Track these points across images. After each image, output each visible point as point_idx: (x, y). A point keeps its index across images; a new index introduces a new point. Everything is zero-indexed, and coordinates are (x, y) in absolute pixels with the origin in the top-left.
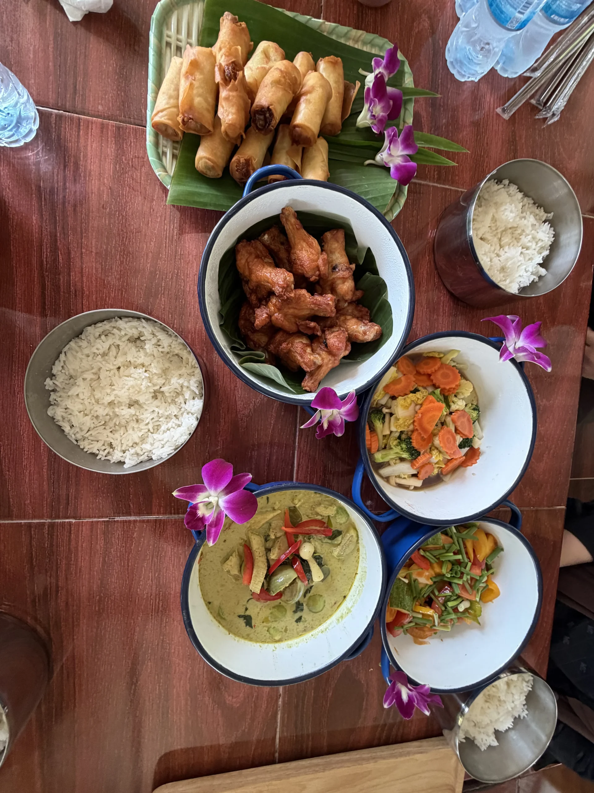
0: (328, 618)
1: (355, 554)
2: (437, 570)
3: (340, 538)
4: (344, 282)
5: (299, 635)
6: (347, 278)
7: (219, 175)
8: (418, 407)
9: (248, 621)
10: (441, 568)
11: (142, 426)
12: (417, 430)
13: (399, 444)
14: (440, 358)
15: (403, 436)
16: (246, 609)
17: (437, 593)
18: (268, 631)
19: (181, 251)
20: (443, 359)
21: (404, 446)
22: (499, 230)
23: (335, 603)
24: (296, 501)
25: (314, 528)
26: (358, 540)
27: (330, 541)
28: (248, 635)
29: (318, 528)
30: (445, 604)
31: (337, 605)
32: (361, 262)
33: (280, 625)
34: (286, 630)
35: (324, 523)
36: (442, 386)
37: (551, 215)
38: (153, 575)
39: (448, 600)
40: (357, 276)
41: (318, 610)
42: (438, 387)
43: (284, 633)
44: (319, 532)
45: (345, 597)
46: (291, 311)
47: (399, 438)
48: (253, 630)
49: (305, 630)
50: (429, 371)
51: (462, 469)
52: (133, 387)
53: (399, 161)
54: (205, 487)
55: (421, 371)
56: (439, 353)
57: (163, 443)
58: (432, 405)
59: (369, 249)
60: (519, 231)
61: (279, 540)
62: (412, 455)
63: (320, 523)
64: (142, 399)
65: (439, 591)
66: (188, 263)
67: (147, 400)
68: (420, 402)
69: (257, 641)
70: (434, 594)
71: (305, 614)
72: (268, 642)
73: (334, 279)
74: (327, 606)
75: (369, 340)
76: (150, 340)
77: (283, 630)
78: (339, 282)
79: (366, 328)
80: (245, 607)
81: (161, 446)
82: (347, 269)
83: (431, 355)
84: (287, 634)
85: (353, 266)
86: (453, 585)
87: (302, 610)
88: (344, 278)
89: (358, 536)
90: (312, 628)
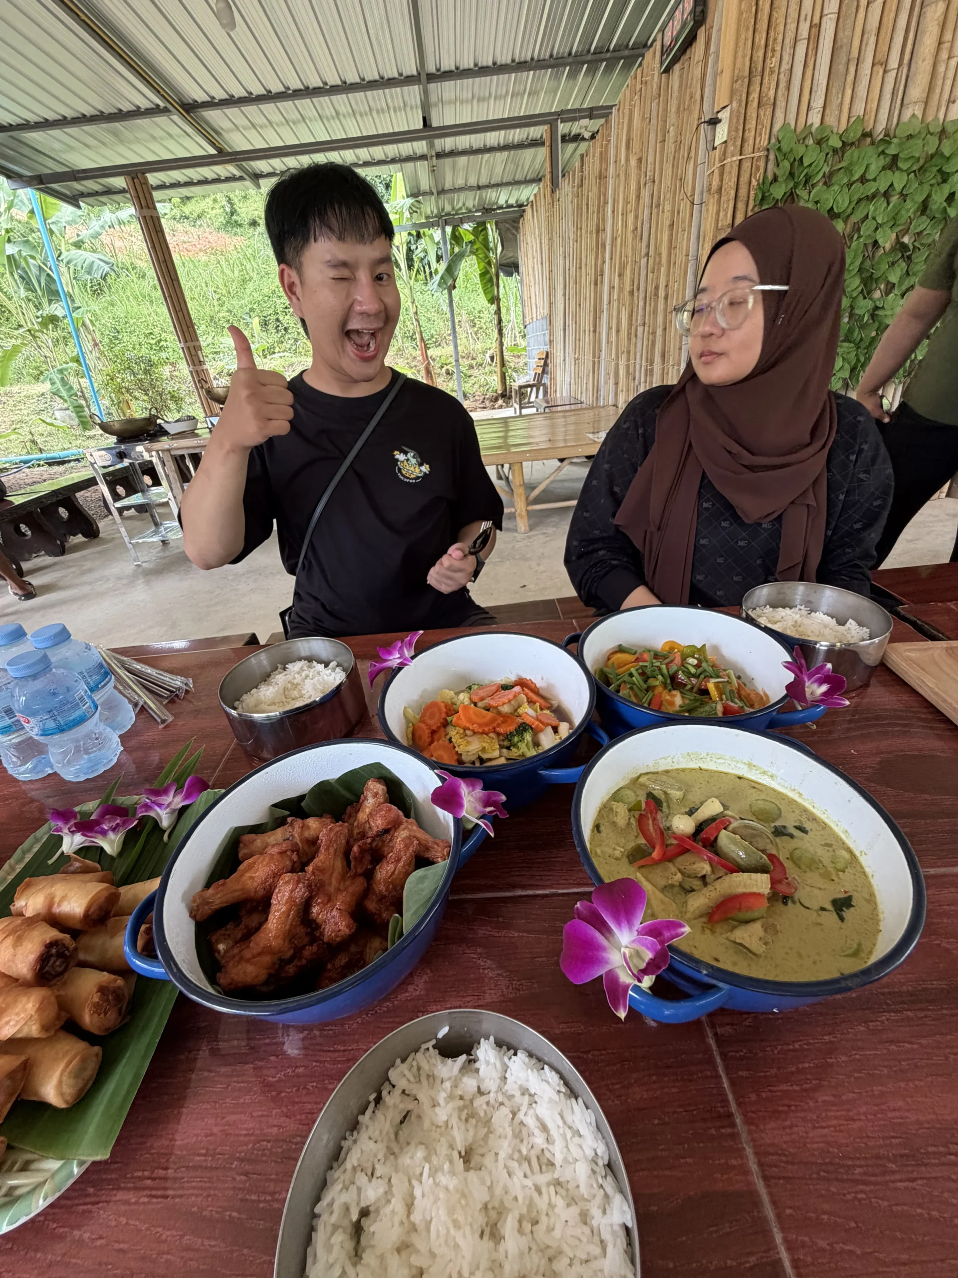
0: (779, 793)
1: (674, 774)
2: (660, 689)
3: (655, 792)
4: (309, 828)
5: (825, 826)
6: (304, 824)
7: (97, 1055)
8: (468, 732)
9: (842, 905)
10: (655, 687)
11: (542, 1203)
12: (494, 728)
13: (515, 745)
14: (413, 725)
15: (506, 743)
16: (823, 909)
17: (689, 687)
18: (844, 871)
19: (199, 1155)
20: (415, 722)
21: (516, 739)
22: (284, 700)
23: (754, 788)
24: (617, 853)
25: (651, 827)
26: (653, 773)
27: (665, 804)
28: (868, 901)
29: (650, 822)
30: (696, 676)
31: (755, 786)
32: (287, 813)
33: (824, 855)
34: (830, 845)
35: (641, 815)
36: (444, 715)
37: (280, 666)
38: (898, 1177)
39: (689, 675)
40: (303, 815)
41: (774, 806)
42: (446, 720)
43: (834, 847)
44: (654, 819)
45: (740, 778)
46: (334, 882)
47: (508, 748)
48: (855, 894)
49: (814, 819)
50: (427, 732)
51: (541, 692)
52: (451, 1211)
53: (179, 798)
54: (607, 973)
55: (428, 740)
56: (408, 727)
57: (569, 1134)
58: (462, 717)
59: (275, 806)
60: (289, 685)
61: (682, 868)
62: (525, 730)
63: (641, 820)
64: (480, 1195)
65: (685, 685)
66: (227, 1135)
67: (483, 1182)
68: (461, 731)
69: (870, 886)
70: (692, 688)
71: (789, 821)
72: (862, 867)
73: (301, 841)
74: (763, 796)
75: (385, 788)
76: (359, 1190)
77: (831, 849)
78: (306, 834)
79: (369, 795)
80: (820, 912)
81: (576, 1139)
82: (292, 824)
83: (410, 736)
84: (834, 842)
85: (289, 819)
86: (672, 672)
87: (784, 827)
88: (303, 827)
89: (647, 773)
90: (805, 810)
